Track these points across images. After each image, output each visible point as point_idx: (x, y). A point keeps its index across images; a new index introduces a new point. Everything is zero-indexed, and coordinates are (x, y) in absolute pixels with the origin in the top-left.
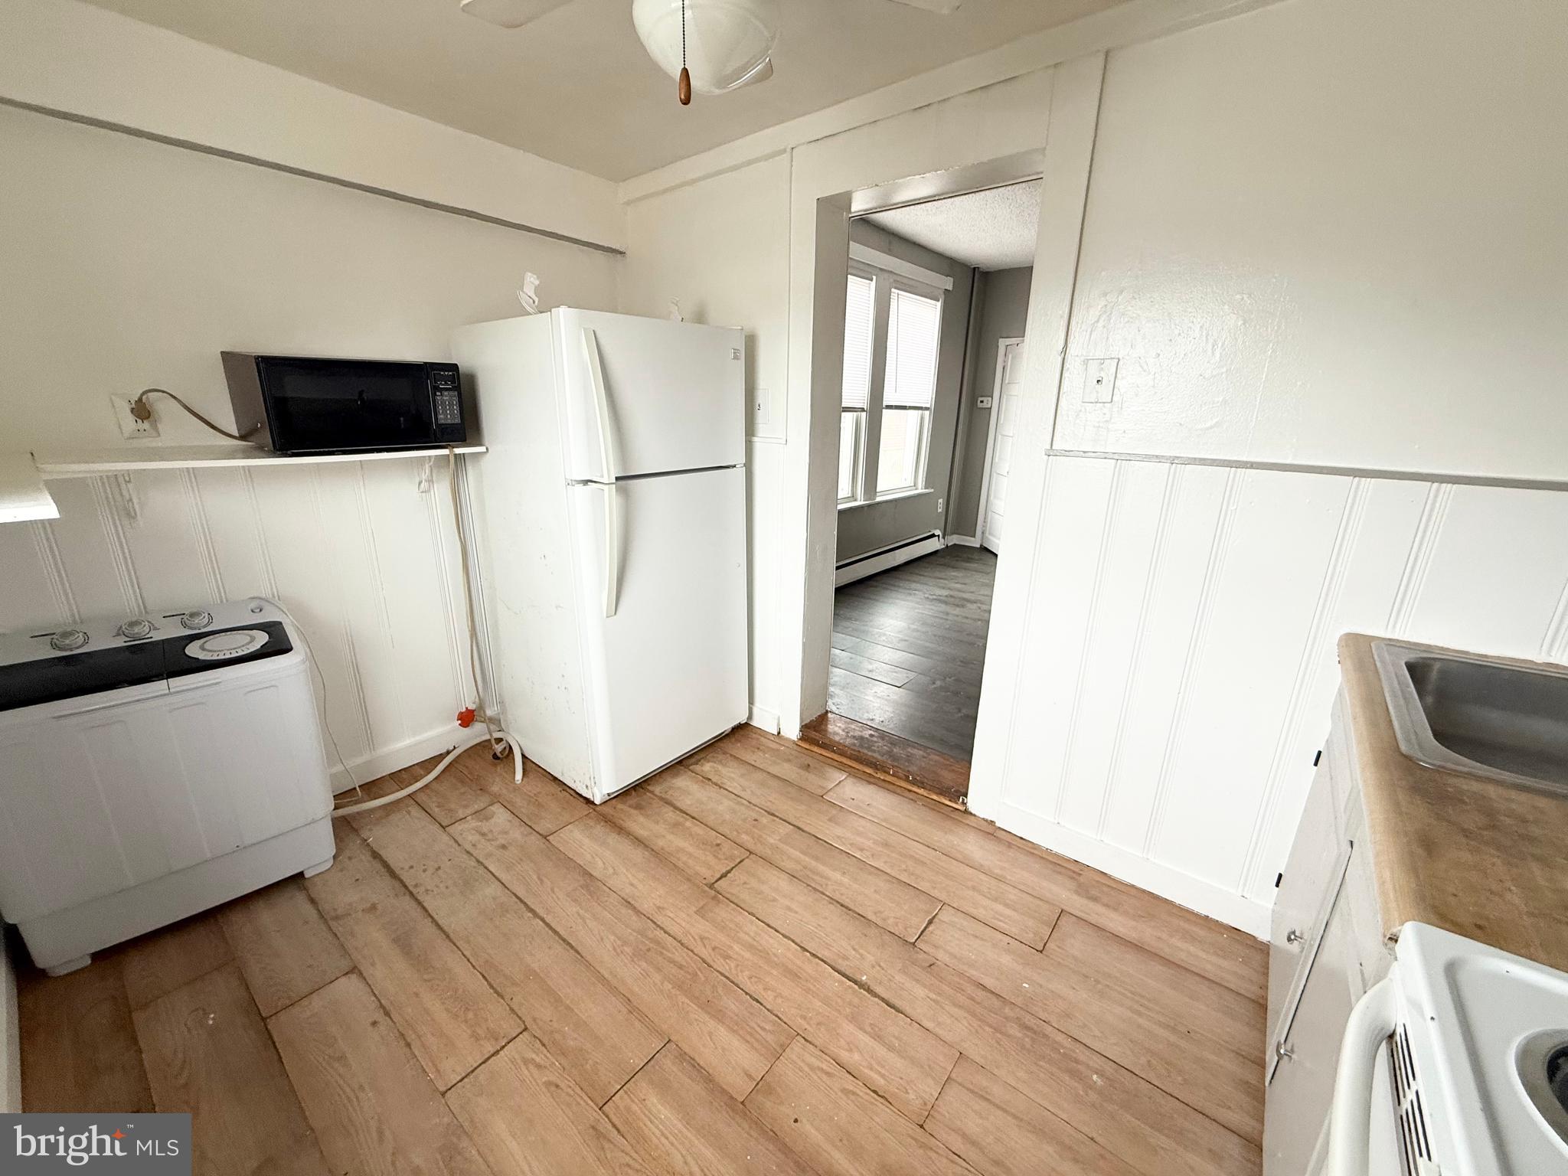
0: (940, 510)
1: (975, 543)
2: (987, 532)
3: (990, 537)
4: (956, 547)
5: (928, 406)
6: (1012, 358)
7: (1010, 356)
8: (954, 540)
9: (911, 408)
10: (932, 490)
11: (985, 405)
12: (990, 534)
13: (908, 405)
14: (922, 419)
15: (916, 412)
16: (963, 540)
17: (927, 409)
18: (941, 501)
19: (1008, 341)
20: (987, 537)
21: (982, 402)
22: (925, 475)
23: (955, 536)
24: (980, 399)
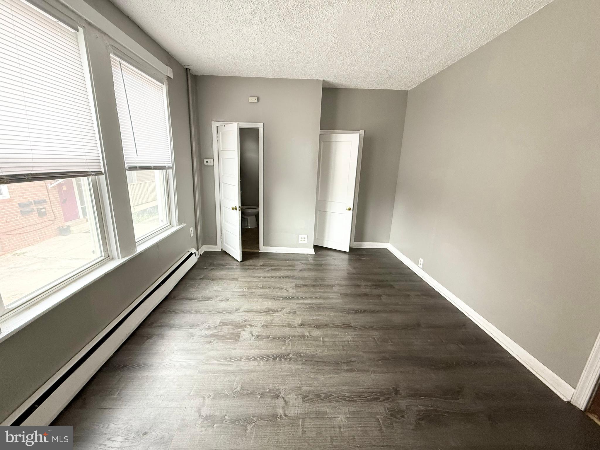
0: (192, 235)
1: (217, 248)
2: (224, 242)
3: (226, 245)
4: (206, 253)
5: (170, 165)
6: (223, 134)
7: (221, 133)
8: (204, 248)
9: (156, 168)
10: (185, 224)
11: (209, 164)
12: (226, 243)
13: (152, 165)
14: (167, 175)
15: (161, 171)
16: (210, 248)
17: (169, 168)
18: (191, 229)
19: (218, 124)
20: (224, 245)
21: (207, 162)
22: (177, 216)
23: (204, 246)
24: (205, 160)
